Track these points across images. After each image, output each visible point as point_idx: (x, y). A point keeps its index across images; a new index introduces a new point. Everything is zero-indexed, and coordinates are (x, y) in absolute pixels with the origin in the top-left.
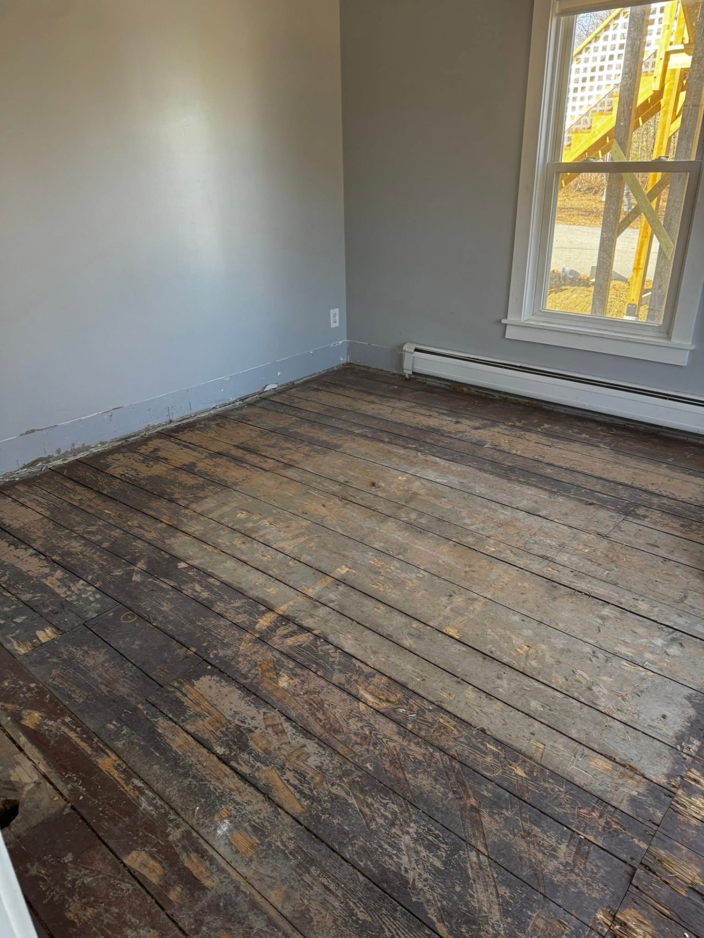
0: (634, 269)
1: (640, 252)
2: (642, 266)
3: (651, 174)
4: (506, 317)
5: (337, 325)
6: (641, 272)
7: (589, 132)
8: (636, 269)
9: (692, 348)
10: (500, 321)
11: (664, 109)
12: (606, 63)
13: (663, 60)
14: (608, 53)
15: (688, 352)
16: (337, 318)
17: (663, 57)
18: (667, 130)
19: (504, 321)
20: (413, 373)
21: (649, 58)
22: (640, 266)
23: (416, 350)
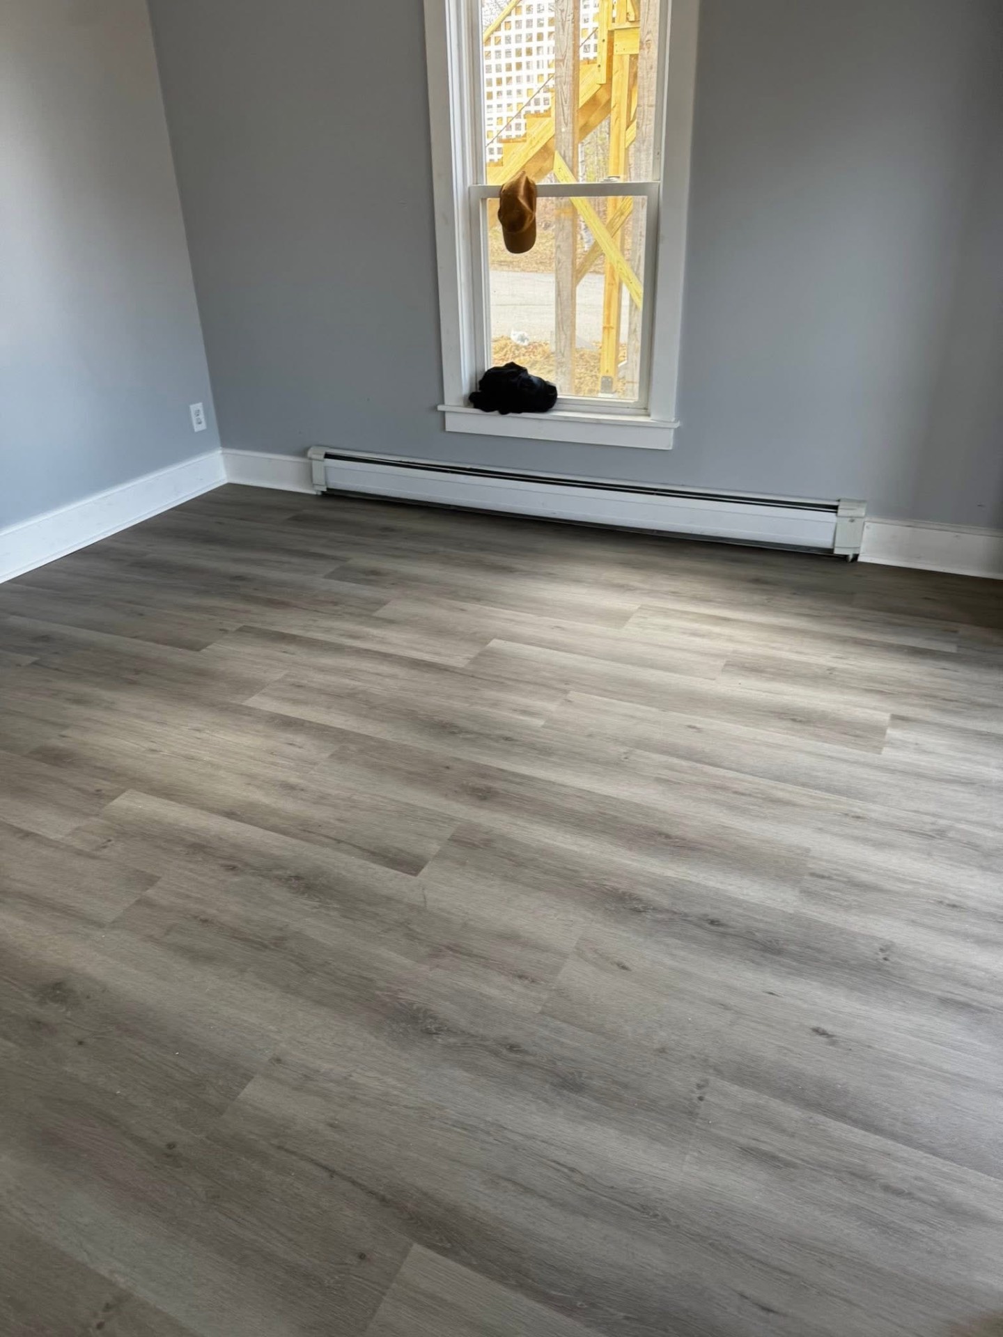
0: (604, 328)
1: (608, 305)
2: (613, 323)
3: (611, 198)
4: (443, 402)
5: (203, 427)
6: (613, 332)
7: (525, 141)
8: (607, 329)
9: (677, 425)
10: (435, 408)
11: (615, 109)
12: (534, 44)
13: (606, 43)
14: (535, 30)
15: (672, 431)
16: (202, 416)
17: (606, 37)
18: (622, 138)
19: (440, 408)
20: (328, 489)
21: (589, 38)
22: (611, 325)
23: (328, 456)
